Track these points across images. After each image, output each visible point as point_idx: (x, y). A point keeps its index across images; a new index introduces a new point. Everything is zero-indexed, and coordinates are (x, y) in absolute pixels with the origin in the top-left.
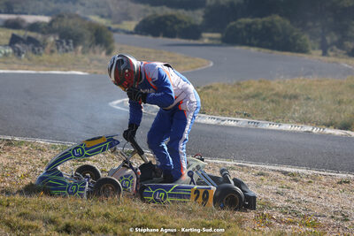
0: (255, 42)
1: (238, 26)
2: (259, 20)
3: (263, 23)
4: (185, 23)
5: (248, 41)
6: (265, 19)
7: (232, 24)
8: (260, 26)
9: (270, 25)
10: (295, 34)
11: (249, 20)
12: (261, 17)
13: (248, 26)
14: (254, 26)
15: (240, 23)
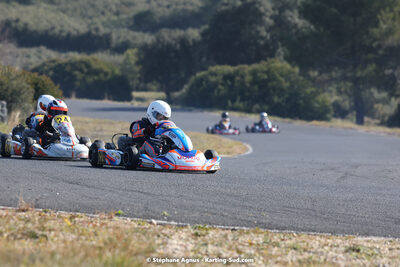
0: (241, 105)
1: (213, 79)
2: (247, 68)
3: (254, 73)
4: (106, 74)
5: (230, 103)
6: (255, 66)
7: (199, 74)
8: (248, 78)
9: (266, 77)
10: (309, 91)
11: (228, 69)
12: (249, 63)
13: (229, 77)
14: (238, 78)
15: (214, 74)
